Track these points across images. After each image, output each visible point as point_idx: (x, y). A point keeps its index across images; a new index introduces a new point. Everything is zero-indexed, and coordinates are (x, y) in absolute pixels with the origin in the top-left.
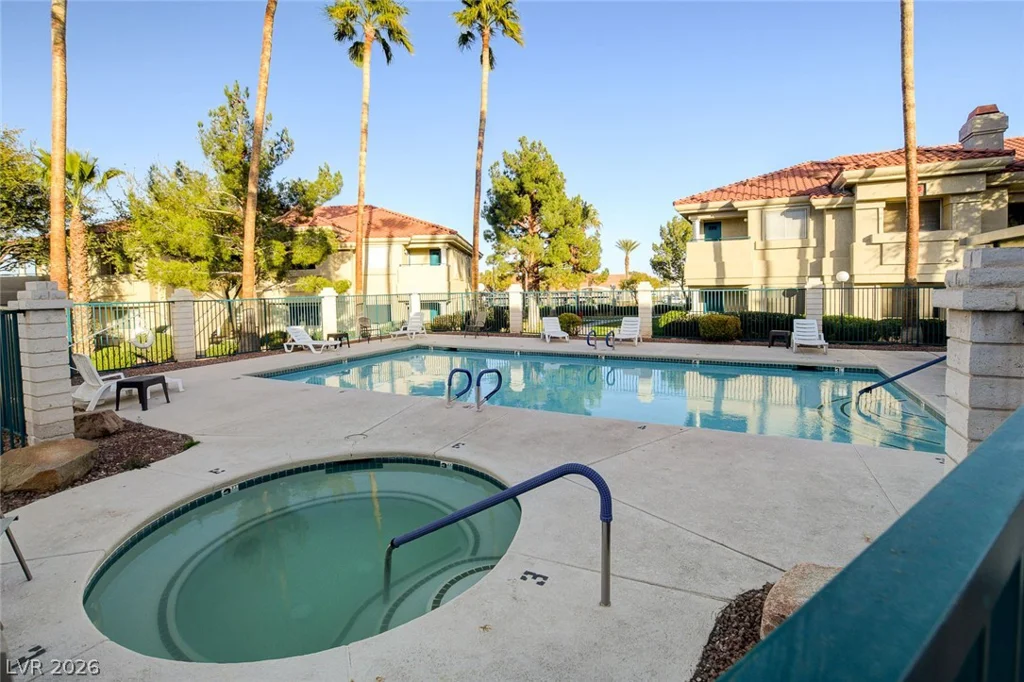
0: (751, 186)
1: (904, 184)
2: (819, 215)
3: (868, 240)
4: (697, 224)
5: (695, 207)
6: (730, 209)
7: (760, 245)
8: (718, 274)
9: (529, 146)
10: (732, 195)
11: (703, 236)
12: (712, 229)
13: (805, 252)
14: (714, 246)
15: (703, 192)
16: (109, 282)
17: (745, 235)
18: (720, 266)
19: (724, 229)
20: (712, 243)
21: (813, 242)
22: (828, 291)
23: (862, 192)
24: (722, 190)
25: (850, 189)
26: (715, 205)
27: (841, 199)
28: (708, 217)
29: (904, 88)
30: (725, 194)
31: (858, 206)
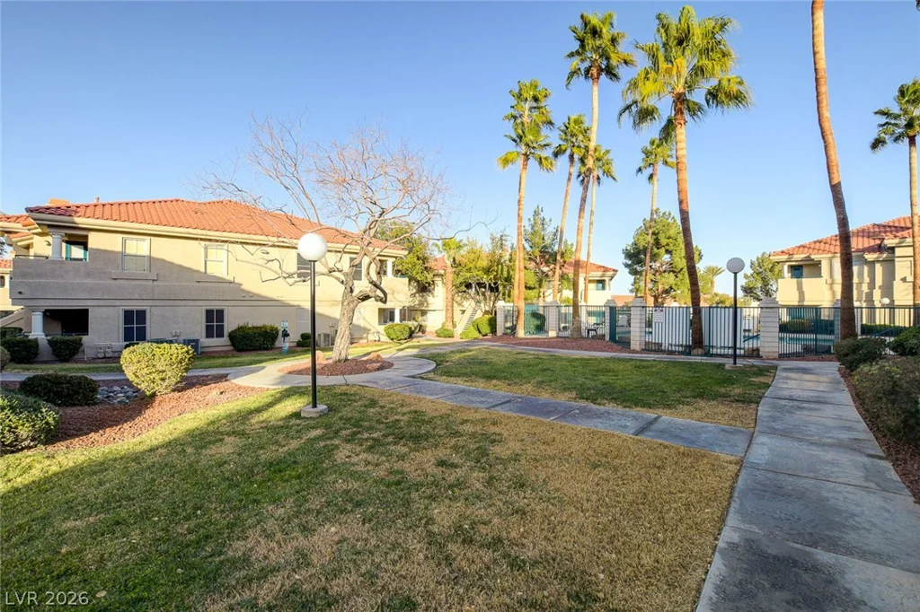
0: (825, 243)
1: (912, 248)
2: (872, 264)
3: (904, 280)
4: (786, 268)
5: (785, 257)
6: (808, 259)
7: (829, 281)
8: (800, 298)
9: (661, 215)
10: (811, 251)
11: (790, 274)
12: (797, 270)
13: (861, 287)
14: (798, 282)
15: (789, 247)
16: (423, 296)
17: (819, 275)
18: (801, 294)
19: (805, 271)
20: (795, 280)
21: (867, 279)
22: (877, 310)
23: (898, 252)
24: (804, 247)
25: (892, 249)
26: (799, 256)
27: (885, 255)
28: (794, 263)
29: (911, 205)
30: (806, 249)
31: (896, 259)
